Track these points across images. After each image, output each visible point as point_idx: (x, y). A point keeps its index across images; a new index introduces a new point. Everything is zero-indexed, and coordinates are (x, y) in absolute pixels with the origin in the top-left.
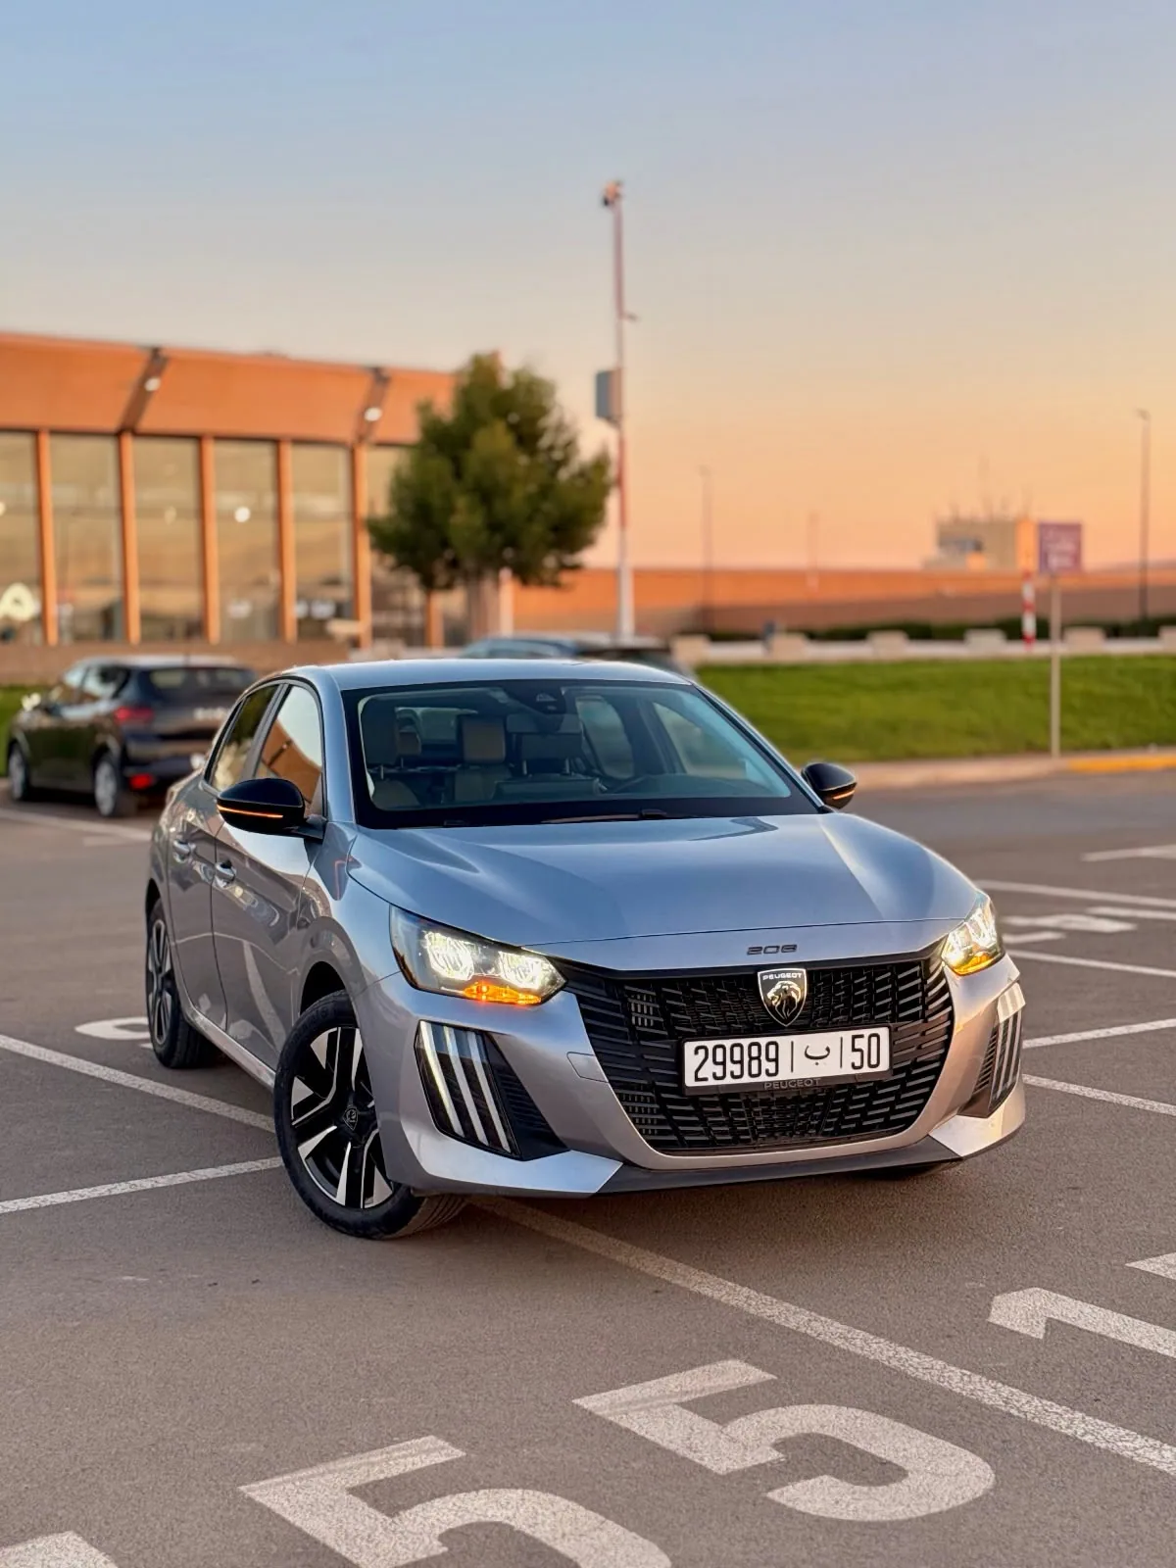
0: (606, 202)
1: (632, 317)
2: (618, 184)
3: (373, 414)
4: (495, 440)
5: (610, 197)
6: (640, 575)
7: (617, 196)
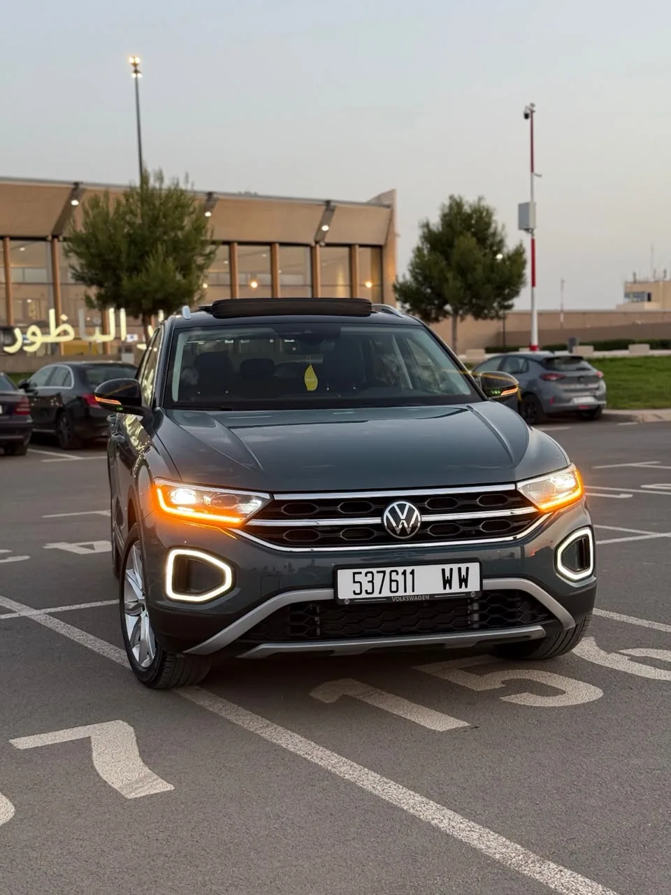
0: (526, 116)
1: (540, 176)
2: (533, 105)
3: (325, 228)
4: (467, 242)
5: (529, 112)
6: (540, 314)
7: (532, 112)
